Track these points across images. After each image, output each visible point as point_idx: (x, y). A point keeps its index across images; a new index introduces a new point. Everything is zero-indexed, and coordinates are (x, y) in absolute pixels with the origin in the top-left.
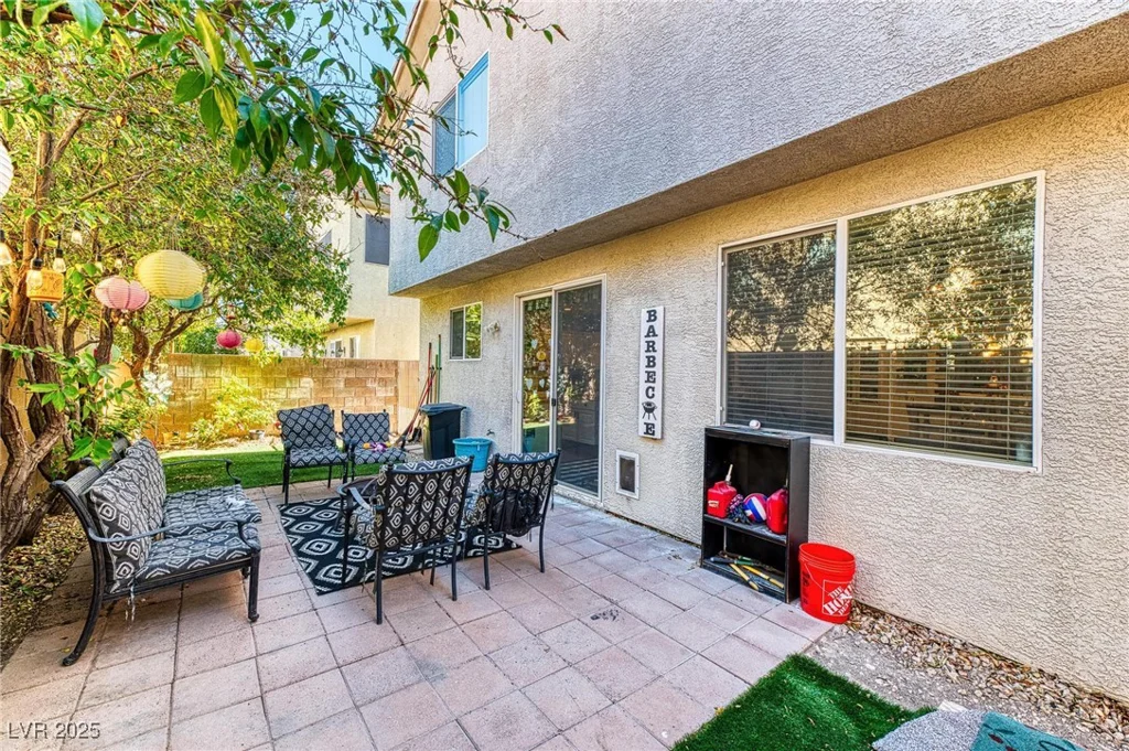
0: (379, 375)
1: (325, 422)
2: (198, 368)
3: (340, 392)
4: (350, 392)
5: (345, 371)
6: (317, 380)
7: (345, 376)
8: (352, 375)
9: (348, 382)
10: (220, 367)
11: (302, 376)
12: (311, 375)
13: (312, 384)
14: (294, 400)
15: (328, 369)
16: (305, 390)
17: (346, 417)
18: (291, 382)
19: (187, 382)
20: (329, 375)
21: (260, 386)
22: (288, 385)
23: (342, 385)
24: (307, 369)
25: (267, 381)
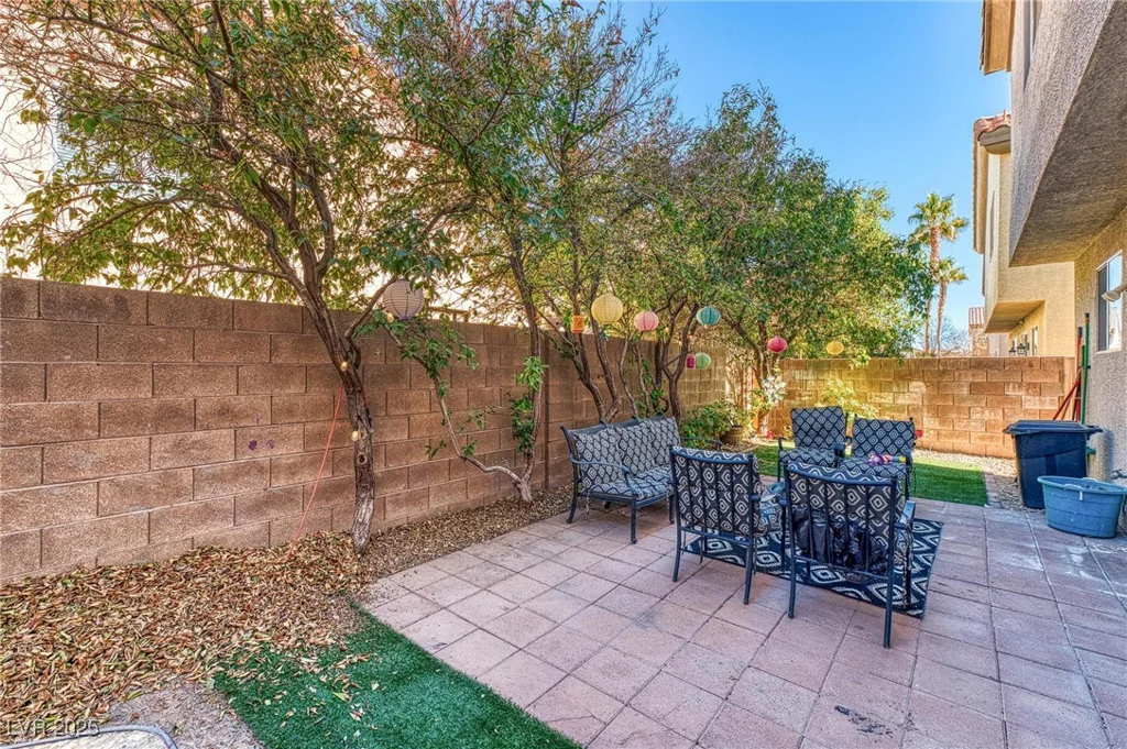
0: (1027, 379)
1: (834, 425)
2: (811, 372)
3: (963, 400)
4: (977, 401)
5: (970, 373)
6: (929, 384)
7: (971, 379)
8: (981, 379)
9: (974, 388)
10: (828, 371)
11: (911, 380)
12: (922, 378)
13: (924, 389)
14: (903, 406)
15: (944, 372)
16: (915, 395)
17: (857, 422)
18: (898, 386)
19: (803, 383)
20: (946, 379)
21: (864, 389)
22: (895, 389)
23: (965, 391)
24: (917, 371)
25: (872, 384)
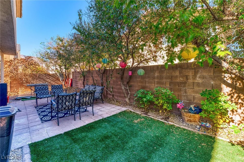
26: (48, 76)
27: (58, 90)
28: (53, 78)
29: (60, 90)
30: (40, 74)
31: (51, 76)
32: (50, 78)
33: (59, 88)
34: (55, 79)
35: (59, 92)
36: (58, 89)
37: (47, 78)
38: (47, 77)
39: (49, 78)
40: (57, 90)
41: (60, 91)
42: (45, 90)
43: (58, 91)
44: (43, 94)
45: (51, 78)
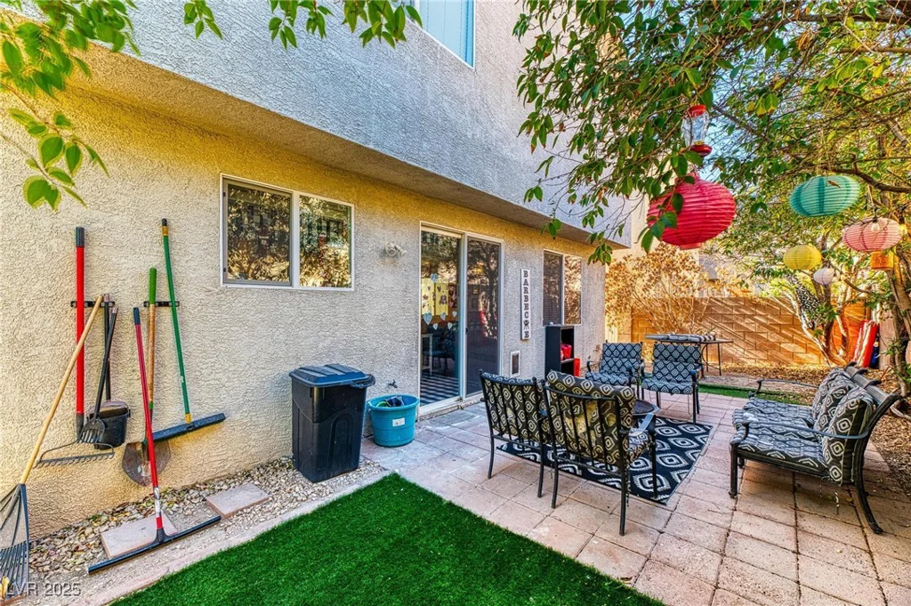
26: (746, 308)
27: (675, 367)
28: (769, 317)
29: (686, 368)
30: (715, 299)
31: (764, 308)
32: (756, 314)
33: (681, 359)
34: (780, 318)
35: (680, 374)
36: (676, 363)
37: (744, 316)
38: (742, 310)
39: (750, 317)
40: (670, 366)
41: (685, 371)
42: (629, 360)
43: (675, 373)
44: (619, 369)
45: (761, 315)
